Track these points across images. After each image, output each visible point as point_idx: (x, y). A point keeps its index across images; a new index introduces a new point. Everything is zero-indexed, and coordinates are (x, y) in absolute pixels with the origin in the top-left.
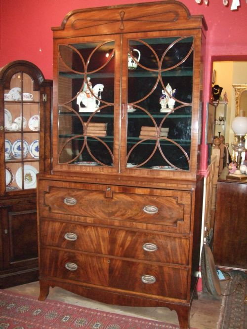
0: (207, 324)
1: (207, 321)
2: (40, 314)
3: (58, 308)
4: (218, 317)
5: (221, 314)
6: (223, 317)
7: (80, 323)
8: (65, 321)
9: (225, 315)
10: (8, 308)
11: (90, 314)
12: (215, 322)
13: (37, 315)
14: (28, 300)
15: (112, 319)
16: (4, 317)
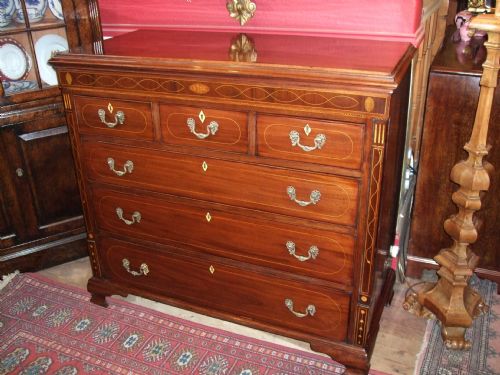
0: (396, 357)
1: (397, 350)
2: (87, 331)
3: (122, 317)
4: (421, 341)
5: (427, 333)
6: (430, 341)
7: (154, 351)
8: (127, 346)
9: (435, 335)
10: (35, 314)
11: (177, 331)
12: (413, 351)
13: (80, 332)
14: (71, 298)
15: (215, 343)
16: (22, 334)
